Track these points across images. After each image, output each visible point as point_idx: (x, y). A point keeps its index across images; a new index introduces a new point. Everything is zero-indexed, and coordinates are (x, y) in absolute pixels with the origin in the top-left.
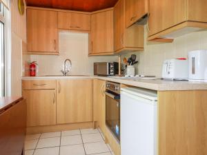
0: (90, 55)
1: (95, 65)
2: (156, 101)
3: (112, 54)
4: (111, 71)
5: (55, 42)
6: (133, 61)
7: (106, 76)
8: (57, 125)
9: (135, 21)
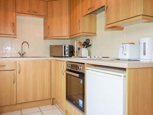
0: (45, 38)
1: (51, 47)
2: (124, 76)
3: (68, 37)
4: (67, 53)
5: (14, 25)
6: (87, 44)
7: (62, 57)
8: (17, 104)
9: (92, 11)
